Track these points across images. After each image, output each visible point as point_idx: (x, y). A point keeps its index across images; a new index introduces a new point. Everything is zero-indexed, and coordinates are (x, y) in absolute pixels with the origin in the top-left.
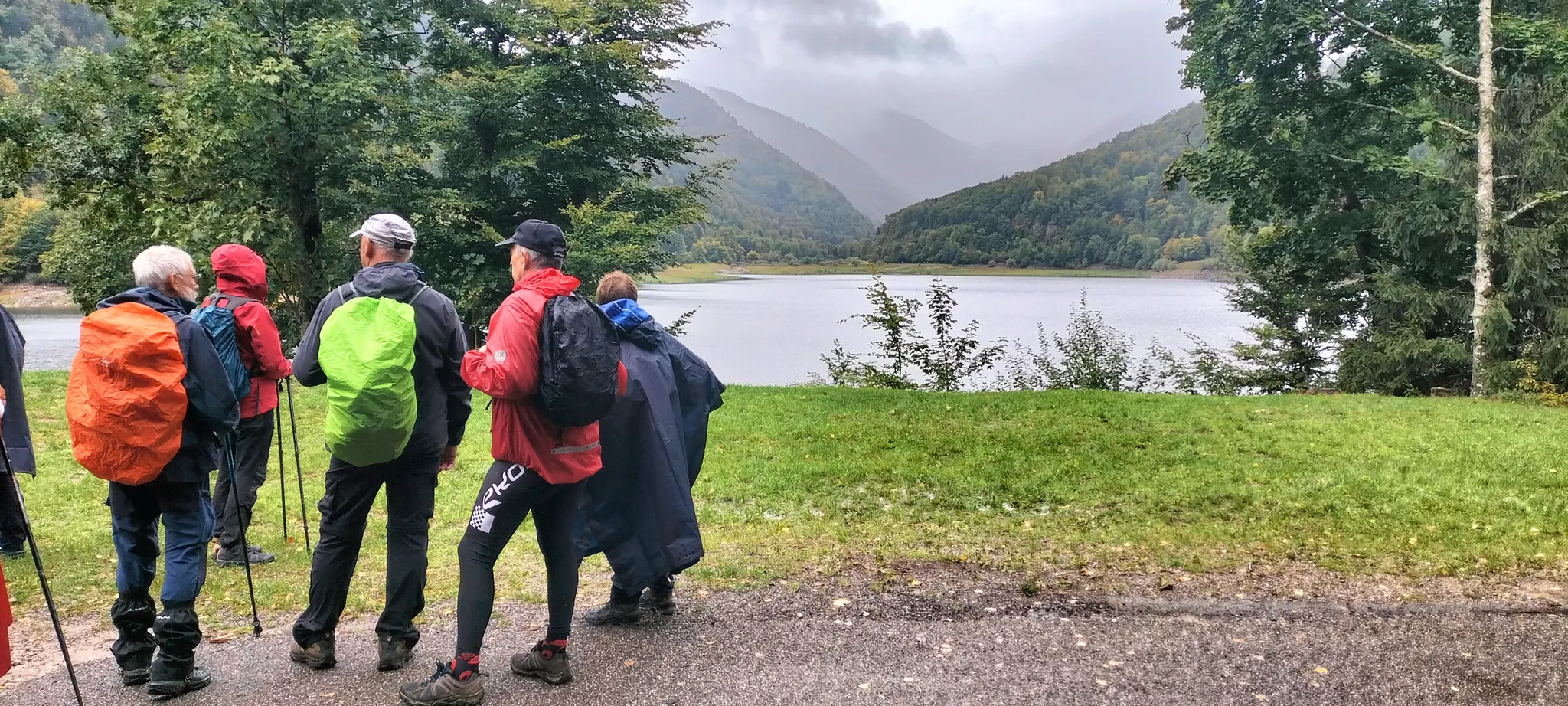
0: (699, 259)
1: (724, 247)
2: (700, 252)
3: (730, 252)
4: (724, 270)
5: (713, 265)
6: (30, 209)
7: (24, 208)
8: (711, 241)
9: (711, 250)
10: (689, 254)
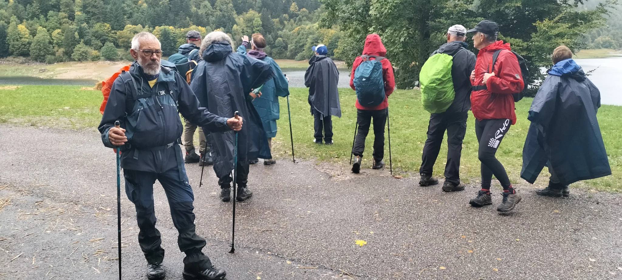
0: (598, 47)
1: (613, 41)
2: (599, 43)
3: (615, 43)
4: (611, 52)
5: (606, 50)
6: (332, 34)
7: (330, 33)
8: (605, 38)
9: (605, 43)
10: (592, 44)
